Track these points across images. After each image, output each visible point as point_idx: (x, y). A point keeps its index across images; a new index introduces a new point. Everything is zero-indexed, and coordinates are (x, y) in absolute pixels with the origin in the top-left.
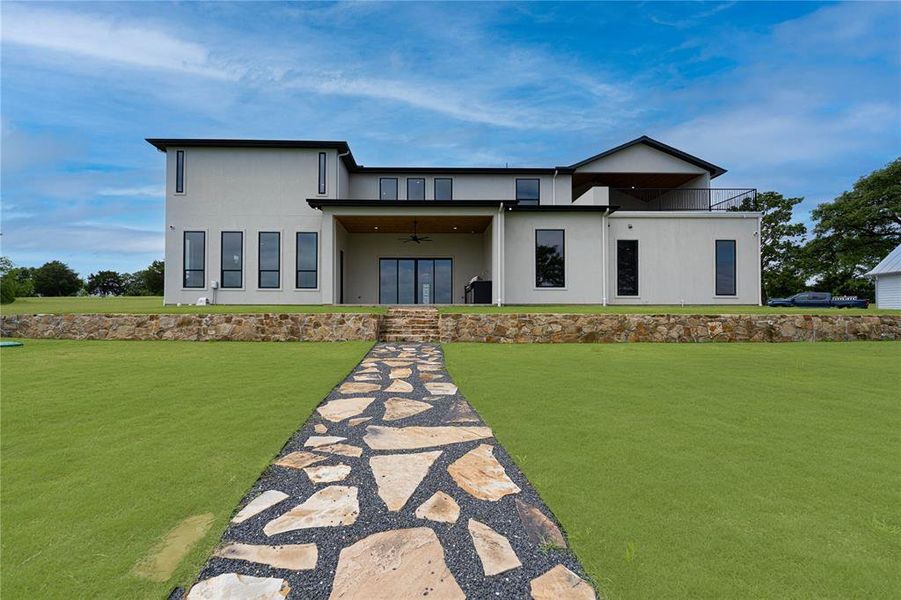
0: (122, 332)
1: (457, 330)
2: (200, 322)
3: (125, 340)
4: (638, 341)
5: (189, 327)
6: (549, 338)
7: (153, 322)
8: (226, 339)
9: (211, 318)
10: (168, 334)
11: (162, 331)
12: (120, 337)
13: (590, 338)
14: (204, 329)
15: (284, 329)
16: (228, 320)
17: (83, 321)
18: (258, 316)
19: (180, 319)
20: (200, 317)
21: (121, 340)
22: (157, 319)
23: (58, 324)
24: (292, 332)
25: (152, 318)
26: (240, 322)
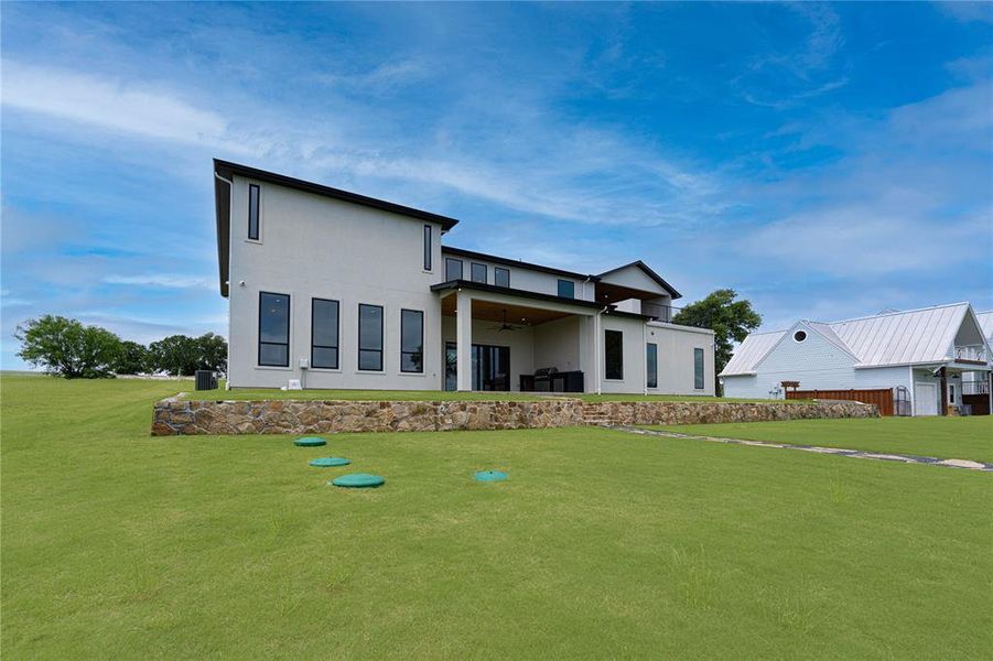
0: (350, 422)
1: (634, 416)
2: (435, 410)
3: (355, 432)
4: (724, 422)
5: (426, 416)
6: (685, 420)
7: (385, 410)
8: (464, 428)
9: (447, 406)
10: (403, 424)
11: (395, 421)
12: (348, 429)
13: (704, 420)
14: (441, 418)
15: (514, 416)
16: (463, 408)
17: (297, 410)
18: (489, 403)
19: (414, 408)
20: (435, 404)
21: (350, 432)
22: (389, 406)
23: (259, 414)
24: (522, 419)
25: (383, 406)
26: (474, 410)
